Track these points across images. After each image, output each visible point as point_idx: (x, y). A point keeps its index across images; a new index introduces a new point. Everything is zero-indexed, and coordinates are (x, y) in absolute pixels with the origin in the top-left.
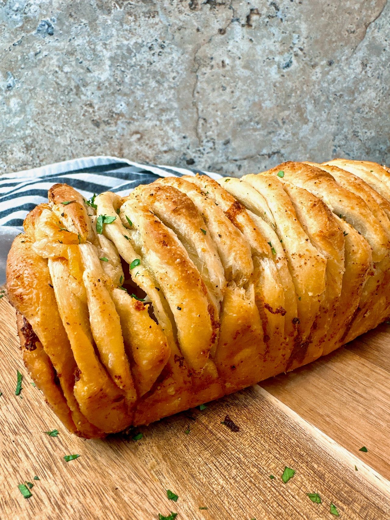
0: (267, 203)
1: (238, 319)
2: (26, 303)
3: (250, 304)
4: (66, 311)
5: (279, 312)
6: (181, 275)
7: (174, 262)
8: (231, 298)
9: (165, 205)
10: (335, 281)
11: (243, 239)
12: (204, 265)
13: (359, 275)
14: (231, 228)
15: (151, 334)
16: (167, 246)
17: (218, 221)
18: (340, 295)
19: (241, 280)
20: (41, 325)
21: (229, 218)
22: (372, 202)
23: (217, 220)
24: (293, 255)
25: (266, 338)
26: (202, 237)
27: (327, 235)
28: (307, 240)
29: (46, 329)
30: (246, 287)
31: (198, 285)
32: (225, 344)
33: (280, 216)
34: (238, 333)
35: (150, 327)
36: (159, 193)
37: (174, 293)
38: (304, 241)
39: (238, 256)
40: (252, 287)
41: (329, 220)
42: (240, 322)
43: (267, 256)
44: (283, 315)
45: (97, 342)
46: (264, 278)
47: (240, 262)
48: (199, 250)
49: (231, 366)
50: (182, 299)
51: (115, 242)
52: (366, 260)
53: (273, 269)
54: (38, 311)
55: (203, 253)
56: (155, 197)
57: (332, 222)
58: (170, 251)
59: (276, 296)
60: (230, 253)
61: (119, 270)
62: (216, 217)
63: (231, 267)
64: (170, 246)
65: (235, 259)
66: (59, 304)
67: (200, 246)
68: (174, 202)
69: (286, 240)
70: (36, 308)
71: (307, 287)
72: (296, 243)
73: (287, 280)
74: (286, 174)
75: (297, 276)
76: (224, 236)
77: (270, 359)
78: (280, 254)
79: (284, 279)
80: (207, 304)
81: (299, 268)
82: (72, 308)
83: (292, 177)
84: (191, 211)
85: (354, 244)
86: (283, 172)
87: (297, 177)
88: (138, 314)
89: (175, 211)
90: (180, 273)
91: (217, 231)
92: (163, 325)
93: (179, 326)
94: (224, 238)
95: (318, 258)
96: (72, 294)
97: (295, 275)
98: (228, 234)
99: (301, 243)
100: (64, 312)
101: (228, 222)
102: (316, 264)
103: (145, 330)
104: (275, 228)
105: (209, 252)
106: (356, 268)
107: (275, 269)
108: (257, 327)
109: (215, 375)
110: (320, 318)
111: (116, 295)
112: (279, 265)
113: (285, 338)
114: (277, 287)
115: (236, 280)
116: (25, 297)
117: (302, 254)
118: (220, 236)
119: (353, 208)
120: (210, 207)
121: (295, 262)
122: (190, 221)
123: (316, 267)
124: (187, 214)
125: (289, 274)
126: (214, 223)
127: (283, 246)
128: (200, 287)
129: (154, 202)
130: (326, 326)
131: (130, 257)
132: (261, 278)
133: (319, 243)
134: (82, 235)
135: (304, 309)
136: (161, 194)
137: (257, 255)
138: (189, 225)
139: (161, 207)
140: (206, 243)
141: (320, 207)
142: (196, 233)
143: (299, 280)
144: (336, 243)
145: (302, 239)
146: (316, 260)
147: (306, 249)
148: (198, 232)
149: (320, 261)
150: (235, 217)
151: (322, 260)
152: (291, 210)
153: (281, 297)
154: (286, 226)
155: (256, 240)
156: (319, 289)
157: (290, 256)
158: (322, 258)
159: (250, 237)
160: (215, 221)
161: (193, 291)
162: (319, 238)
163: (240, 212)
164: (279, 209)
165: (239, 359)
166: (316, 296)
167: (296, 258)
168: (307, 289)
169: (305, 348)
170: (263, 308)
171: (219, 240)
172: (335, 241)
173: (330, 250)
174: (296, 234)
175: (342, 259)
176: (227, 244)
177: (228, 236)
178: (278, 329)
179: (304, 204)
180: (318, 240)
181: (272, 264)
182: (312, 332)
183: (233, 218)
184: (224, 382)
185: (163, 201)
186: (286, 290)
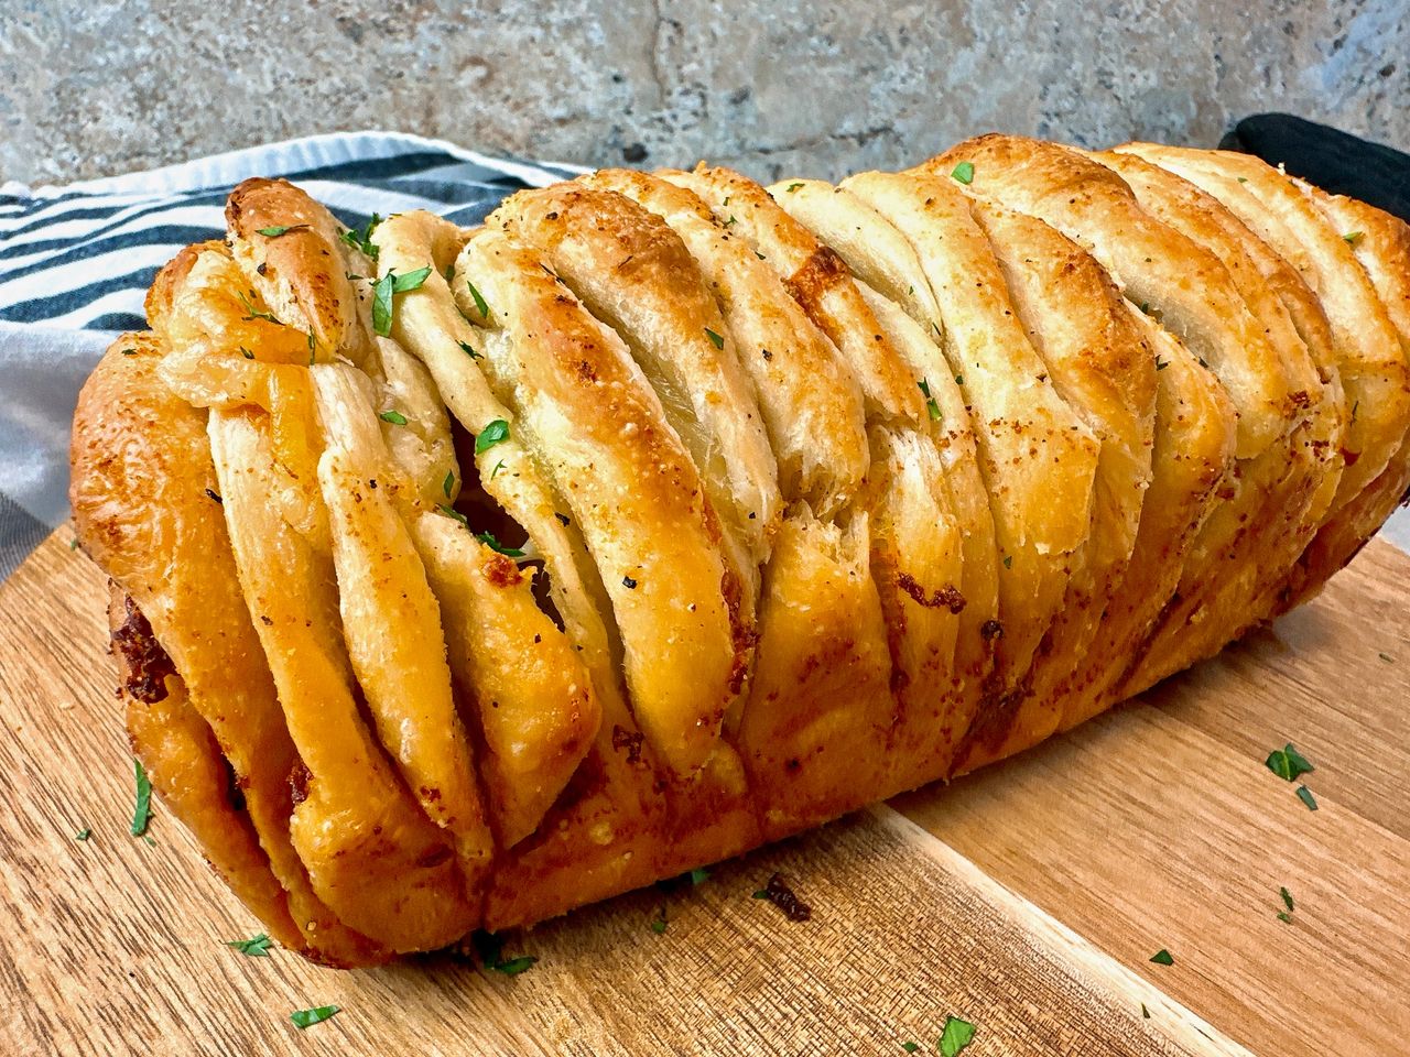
0: (919, 259)
1: (816, 621)
2: (131, 549)
3: (855, 574)
4: (261, 579)
5: (943, 602)
6: (639, 475)
7: (617, 431)
8: (794, 553)
9: (592, 249)
10: (1118, 511)
11: (841, 370)
12: (713, 447)
13: (1192, 497)
14: (804, 330)
15: (539, 662)
16: (594, 378)
17: (764, 307)
18: (1130, 554)
19: (829, 499)
20: (179, 623)
21: (799, 300)
22: (1245, 267)
23: (758, 303)
24: (996, 423)
25: (898, 678)
26: (709, 355)
27: (1106, 365)
28: (1042, 378)
29: (195, 635)
30: (842, 519)
31: (691, 510)
32: (772, 697)
33: (960, 302)
34: (812, 664)
35: (538, 639)
36: (575, 211)
37: (615, 534)
38: (1031, 381)
39: (823, 420)
40: (861, 522)
41: (1114, 317)
42: (820, 629)
43: (911, 424)
44: (955, 610)
45: (364, 682)
46: (900, 493)
47: (827, 442)
48: (699, 399)
49: (787, 762)
50: (641, 555)
51: (430, 364)
52: (1218, 449)
53: (931, 468)
54: (170, 576)
55: (710, 407)
56: (563, 224)
57: (1122, 322)
58: (604, 394)
59: (938, 550)
60: (795, 412)
61: (443, 454)
62: (757, 294)
63: (799, 457)
64: (605, 378)
65: (812, 430)
66: (239, 555)
67: (701, 383)
68: (622, 239)
69: (976, 378)
70: (163, 566)
71: (1033, 527)
72: (1007, 386)
73: (974, 502)
74: (979, 172)
75: (1005, 490)
76: (782, 355)
77: (906, 740)
78: (953, 421)
79: (965, 500)
80: (720, 571)
81: (1012, 467)
82: (282, 572)
83: (998, 183)
84: (678, 273)
85: (1185, 397)
86: (973, 167)
87: (1015, 182)
88: (497, 595)
89: (626, 269)
90: (635, 470)
91: (760, 340)
92: (580, 633)
93: (629, 638)
94: (781, 363)
95: (1075, 435)
96: (284, 526)
97: (996, 489)
98: (792, 350)
99: (1022, 387)
100: (255, 583)
101: (793, 311)
102: (1066, 454)
103: (519, 647)
104: (942, 338)
105: (729, 405)
106: (1185, 473)
107: (938, 468)
108: (872, 649)
109: (739, 787)
110: (1065, 621)
111: (427, 534)
112: (951, 455)
113: (956, 682)
114: (940, 522)
115: (814, 500)
116: (126, 529)
117: (1023, 422)
118: (767, 355)
119: (1185, 285)
120: (737, 264)
121: (1001, 448)
122: (672, 303)
123: (1066, 465)
124: (663, 278)
125: (979, 483)
126: (749, 313)
127: (965, 396)
128: (697, 514)
129: (560, 241)
130: (1077, 648)
131: (479, 414)
132: (892, 495)
133: (1077, 391)
134: (322, 336)
135: (1019, 596)
136: (583, 215)
137: (876, 424)
138: (669, 315)
139: (580, 255)
140: (721, 375)
141: (1085, 275)
142: (692, 343)
143: (1008, 505)
144: (1132, 392)
145: (1026, 375)
146: (1066, 444)
147: (1036, 405)
148: (697, 339)
149: (1081, 444)
150: (819, 299)
151: (1084, 442)
152: (994, 283)
153: (951, 553)
154: (976, 333)
155: (880, 372)
156: (1069, 532)
157: (987, 429)
158: (1085, 438)
159: (862, 361)
160: (752, 308)
161: (674, 530)
162: (1080, 373)
163: (835, 283)
164: (956, 279)
165: (811, 741)
166: (1060, 556)
167: (1004, 436)
168: (1032, 533)
169: (1010, 711)
170: (894, 588)
171: (764, 368)
172: (1128, 384)
173: (1114, 411)
174: (1007, 359)
175: (1147, 443)
176: (788, 383)
177: (792, 357)
178: (936, 652)
179: (1038, 267)
180: (1077, 380)
181: (928, 450)
182: (1037, 665)
183: (811, 302)
184: (763, 807)
185: (587, 237)
186: (968, 534)
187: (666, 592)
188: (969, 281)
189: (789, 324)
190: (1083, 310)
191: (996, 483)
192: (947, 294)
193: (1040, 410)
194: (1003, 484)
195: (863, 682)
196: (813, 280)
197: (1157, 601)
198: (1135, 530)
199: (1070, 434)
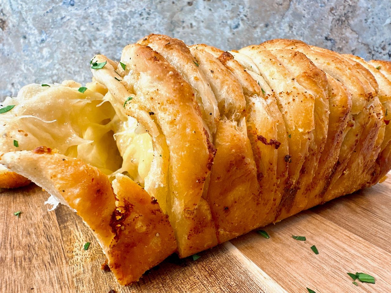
0: (252, 60)
1: (232, 148)
5: (273, 144)
6: (174, 87)
7: (166, 74)
9: (158, 43)
10: (322, 121)
11: (235, 77)
12: (197, 93)
13: (340, 119)
14: (223, 67)
16: (158, 61)
19: (234, 115)
23: (208, 60)
24: (281, 93)
25: (260, 176)
26: (195, 67)
27: (312, 75)
28: (293, 79)
32: (218, 178)
33: (265, 65)
34: (231, 165)
38: (289, 81)
39: (231, 89)
40: (243, 121)
41: (311, 64)
42: (233, 151)
44: (277, 147)
46: (255, 111)
47: (233, 95)
48: (192, 79)
49: (225, 207)
52: (346, 103)
53: (263, 104)
55: (195, 81)
58: (162, 65)
59: (269, 127)
60: (222, 87)
62: (208, 58)
63: (224, 101)
64: (162, 61)
65: (228, 92)
67: (192, 75)
68: (166, 40)
69: (273, 82)
71: (297, 124)
72: (283, 83)
75: (286, 112)
76: (217, 71)
77: (263, 202)
78: (268, 92)
79: (275, 114)
81: (287, 105)
84: (184, 48)
85: (334, 88)
89: (167, 46)
91: (210, 68)
94: (216, 74)
95: (306, 94)
97: (284, 113)
98: (219, 70)
99: (287, 83)
101: (219, 63)
102: (304, 100)
105: (202, 81)
107: (265, 103)
108: (250, 160)
109: (209, 217)
110: (309, 160)
112: (269, 101)
113: (277, 179)
114: (269, 118)
117: (289, 92)
118: (212, 72)
120: (201, 53)
121: (283, 101)
122: (182, 54)
123: (305, 103)
124: (180, 48)
125: (279, 110)
126: (206, 63)
127: (271, 87)
130: (312, 172)
132: (252, 113)
133: (304, 84)
135: (295, 148)
136: (154, 38)
137: (247, 94)
138: (181, 57)
140: (199, 72)
141: (300, 55)
142: (189, 64)
143: (288, 117)
144: (321, 83)
145: (288, 79)
146: (304, 97)
148: (190, 63)
149: (308, 97)
150: (226, 63)
152: (275, 60)
153: (273, 128)
154: (271, 71)
155: (247, 79)
156: (308, 125)
157: (278, 95)
158: (310, 95)
159: (241, 77)
160: (206, 61)
161: (187, 106)
162: (304, 78)
163: (230, 59)
164: (264, 60)
165: (232, 199)
166: (306, 133)
167: (284, 96)
168: (297, 125)
169: (294, 195)
170: (256, 141)
171: (211, 75)
172: (319, 80)
173: (316, 88)
174: (282, 76)
175: (327, 99)
176: (219, 79)
177: (220, 72)
178: (271, 164)
179: (285, 57)
180: (303, 81)
181: (262, 99)
182: (301, 177)
183: (224, 63)
184: (217, 227)
185: (155, 42)
186: (278, 124)
187: (184, 128)
188: (267, 60)
189: (218, 65)
190: (301, 64)
191: (283, 111)
192: (261, 65)
193: (294, 88)
194: (285, 111)
195: (249, 174)
196: (224, 58)
197: (332, 161)
198: (327, 127)
199: (304, 94)
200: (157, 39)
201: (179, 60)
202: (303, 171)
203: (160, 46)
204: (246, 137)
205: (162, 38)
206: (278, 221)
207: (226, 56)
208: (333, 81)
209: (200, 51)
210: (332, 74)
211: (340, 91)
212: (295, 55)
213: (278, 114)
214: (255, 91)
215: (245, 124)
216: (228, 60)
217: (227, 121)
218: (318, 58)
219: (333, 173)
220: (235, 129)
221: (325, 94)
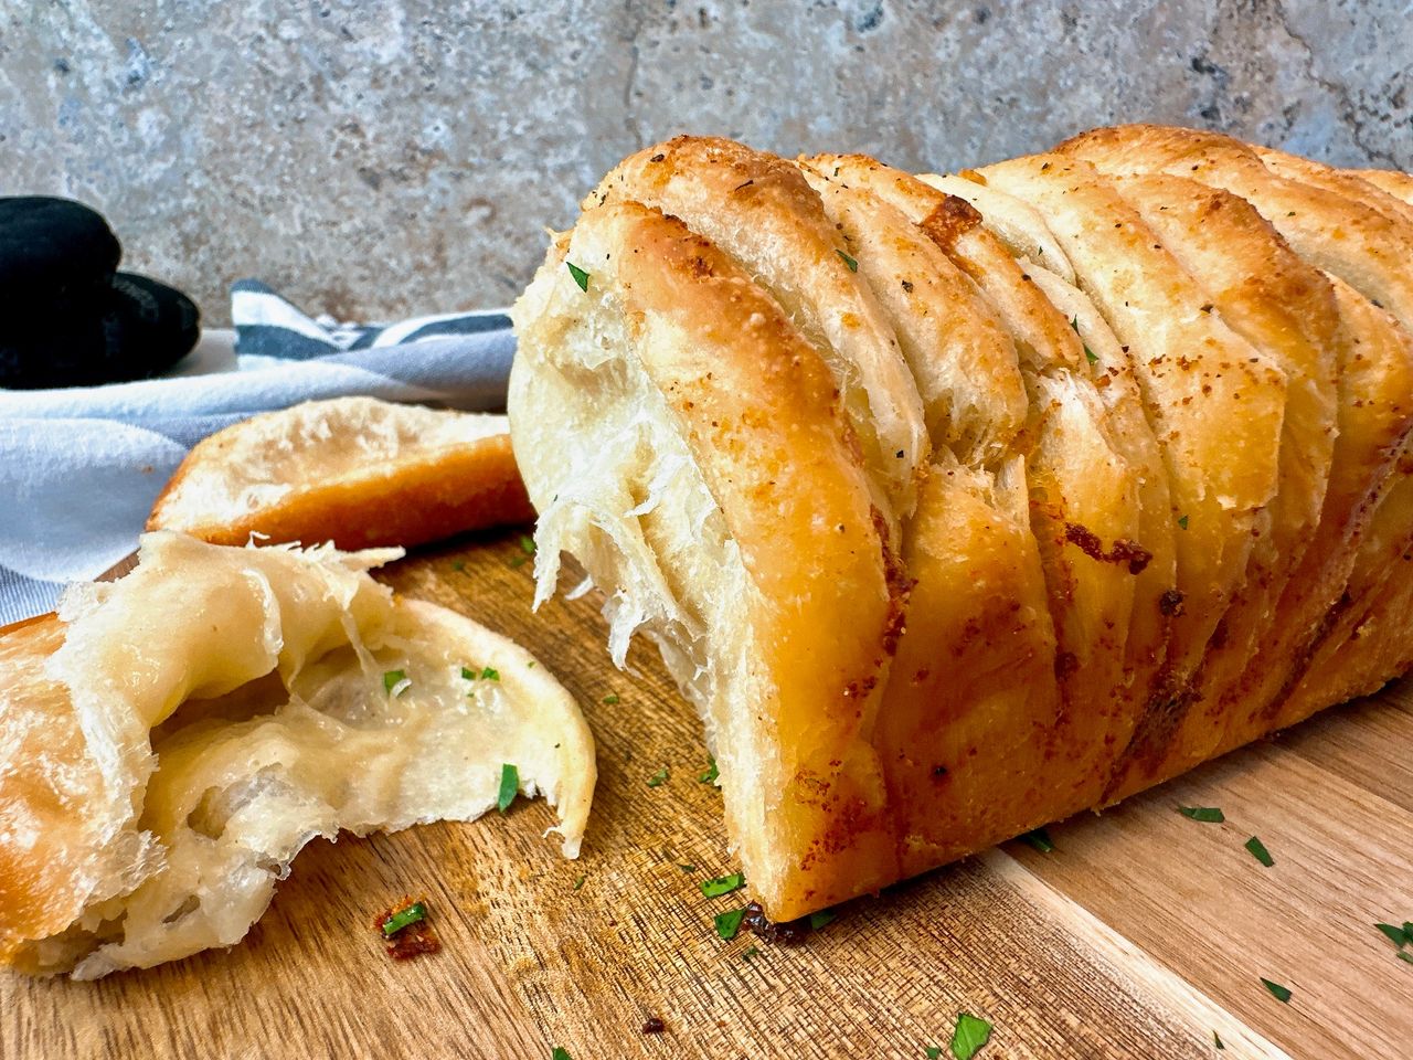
0: (1043, 219)
1: (975, 574)
3: (1014, 524)
5: (1122, 557)
8: (941, 499)
9: (704, 180)
10: (1309, 465)
11: (988, 305)
12: (852, 376)
14: (946, 267)
16: (711, 274)
17: (898, 240)
18: (1318, 519)
19: (981, 449)
21: (935, 241)
23: (892, 237)
24: (1157, 361)
25: (1065, 663)
26: (844, 276)
28: (1207, 309)
30: (995, 467)
32: (921, 676)
33: (1096, 248)
34: (971, 630)
36: (684, 149)
38: (1192, 316)
39: (976, 354)
40: (1017, 469)
41: (1279, 245)
42: (980, 584)
43: (1071, 367)
44: (1135, 569)
46: (1059, 433)
47: (982, 377)
48: (833, 323)
49: (935, 767)
50: (772, 469)
53: (1092, 405)
55: (847, 331)
56: (670, 164)
57: (1290, 252)
58: (724, 288)
59: (1113, 496)
60: (943, 345)
62: (888, 230)
63: (948, 398)
65: (963, 366)
67: (835, 307)
68: (738, 167)
69: (1128, 318)
71: (1214, 478)
72: (1165, 326)
73: (1144, 446)
75: (1175, 435)
76: (925, 285)
77: (1067, 747)
78: (1110, 358)
79: (1133, 441)
81: (1179, 410)
84: (802, 198)
85: (1363, 334)
89: (745, 192)
90: (762, 365)
91: (898, 272)
94: (922, 293)
95: (1257, 368)
97: (1164, 436)
98: (935, 281)
99: (1184, 321)
101: (932, 248)
102: (1246, 390)
105: (869, 328)
106: (1369, 423)
107: (1099, 405)
108: (1036, 613)
109: (878, 799)
110: (1244, 603)
112: (1115, 392)
113: (1127, 672)
114: (1113, 461)
117: (1189, 358)
118: (907, 286)
120: (863, 206)
121: (1166, 391)
122: (798, 225)
123: (1248, 402)
124: (786, 202)
125: (1147, 427)
126: (880, 249)
127: (1118, 337)
129: (666, 182)
130: (1250, 641)
132: (1047, 439)
133: (1247, 326)
135: (1198, 563)
136: (693, 153)
137: (1029, 367)
138: (795, 235)
139: (691, 190)
140: (858, 297)
141: (1236, 210)
142: (823, 263)
143: (1180, 451)
144: (1313, 321)
145: (1187, 308)
146: (1247, 379)
147: (1204, 338)
148: (828, 259)
149: (1263, 378)
150: (953, 243)
151: (1269, 375)
152: (1135, 223)
153: (1128, 499)
154: (1121, 273)
155: (1031, 313)
156: (1255, 484)
157: (1144, 369)
158: (1268, 370)
159: (1010, 303)
160: (884, 242)
162: (1249, 304)
163: (970, 226)
164: (1089, 226)
165: (964, 741)
166: (1247, 513)
167: (1169, 374)
168: (1212, 484)
169: (1176, 720)
170: (1060, 544)
171: (904, 300)
172: (1309, 313)
173: (1294, 343)
174: (1162, 294)
175: (1334, 382)
176: (934, 313)
177: (936, 289)
178: (1110, 626)
179: (1176, 212)
180: (1245, 312)
181: (1087, 389)
182: (1207, 660)
183: (945, 246)
184: (903, 829)
185: (698, 171)
186: (1143, 481)
187: (805, 512)
188: (1104, 224)
189: (926, 254)
190: (1239, 243)
191: (1162, 430)
192: (1080, 243)
193: (1210, 342)
194: (1173, 428)
195: (1028, 660)
196: (945, 225)
197: (1325, 596)
198: (1325, 487)
199: (1250, 366)
200: (703, 158)
201: (786, 247)
202: (1219, 641)
203: (717, 193)
204: (1024, 530)
205: (721, 155)
206: (1112, 802)
207: (953, 215)
208: (1358, 309)
209: (859, 196)
210: (1350, 273)
211: (1387, 347)
212: (1216, 206)
213: (1143, 443)
214: (1062, 356)
215: (1023, 482)
216: (963, 232)
217: (959, 471)
218: (1297, 210)
219: (1323, 636)
220: (988, 500)
221: (1327, 362)
